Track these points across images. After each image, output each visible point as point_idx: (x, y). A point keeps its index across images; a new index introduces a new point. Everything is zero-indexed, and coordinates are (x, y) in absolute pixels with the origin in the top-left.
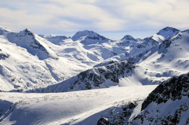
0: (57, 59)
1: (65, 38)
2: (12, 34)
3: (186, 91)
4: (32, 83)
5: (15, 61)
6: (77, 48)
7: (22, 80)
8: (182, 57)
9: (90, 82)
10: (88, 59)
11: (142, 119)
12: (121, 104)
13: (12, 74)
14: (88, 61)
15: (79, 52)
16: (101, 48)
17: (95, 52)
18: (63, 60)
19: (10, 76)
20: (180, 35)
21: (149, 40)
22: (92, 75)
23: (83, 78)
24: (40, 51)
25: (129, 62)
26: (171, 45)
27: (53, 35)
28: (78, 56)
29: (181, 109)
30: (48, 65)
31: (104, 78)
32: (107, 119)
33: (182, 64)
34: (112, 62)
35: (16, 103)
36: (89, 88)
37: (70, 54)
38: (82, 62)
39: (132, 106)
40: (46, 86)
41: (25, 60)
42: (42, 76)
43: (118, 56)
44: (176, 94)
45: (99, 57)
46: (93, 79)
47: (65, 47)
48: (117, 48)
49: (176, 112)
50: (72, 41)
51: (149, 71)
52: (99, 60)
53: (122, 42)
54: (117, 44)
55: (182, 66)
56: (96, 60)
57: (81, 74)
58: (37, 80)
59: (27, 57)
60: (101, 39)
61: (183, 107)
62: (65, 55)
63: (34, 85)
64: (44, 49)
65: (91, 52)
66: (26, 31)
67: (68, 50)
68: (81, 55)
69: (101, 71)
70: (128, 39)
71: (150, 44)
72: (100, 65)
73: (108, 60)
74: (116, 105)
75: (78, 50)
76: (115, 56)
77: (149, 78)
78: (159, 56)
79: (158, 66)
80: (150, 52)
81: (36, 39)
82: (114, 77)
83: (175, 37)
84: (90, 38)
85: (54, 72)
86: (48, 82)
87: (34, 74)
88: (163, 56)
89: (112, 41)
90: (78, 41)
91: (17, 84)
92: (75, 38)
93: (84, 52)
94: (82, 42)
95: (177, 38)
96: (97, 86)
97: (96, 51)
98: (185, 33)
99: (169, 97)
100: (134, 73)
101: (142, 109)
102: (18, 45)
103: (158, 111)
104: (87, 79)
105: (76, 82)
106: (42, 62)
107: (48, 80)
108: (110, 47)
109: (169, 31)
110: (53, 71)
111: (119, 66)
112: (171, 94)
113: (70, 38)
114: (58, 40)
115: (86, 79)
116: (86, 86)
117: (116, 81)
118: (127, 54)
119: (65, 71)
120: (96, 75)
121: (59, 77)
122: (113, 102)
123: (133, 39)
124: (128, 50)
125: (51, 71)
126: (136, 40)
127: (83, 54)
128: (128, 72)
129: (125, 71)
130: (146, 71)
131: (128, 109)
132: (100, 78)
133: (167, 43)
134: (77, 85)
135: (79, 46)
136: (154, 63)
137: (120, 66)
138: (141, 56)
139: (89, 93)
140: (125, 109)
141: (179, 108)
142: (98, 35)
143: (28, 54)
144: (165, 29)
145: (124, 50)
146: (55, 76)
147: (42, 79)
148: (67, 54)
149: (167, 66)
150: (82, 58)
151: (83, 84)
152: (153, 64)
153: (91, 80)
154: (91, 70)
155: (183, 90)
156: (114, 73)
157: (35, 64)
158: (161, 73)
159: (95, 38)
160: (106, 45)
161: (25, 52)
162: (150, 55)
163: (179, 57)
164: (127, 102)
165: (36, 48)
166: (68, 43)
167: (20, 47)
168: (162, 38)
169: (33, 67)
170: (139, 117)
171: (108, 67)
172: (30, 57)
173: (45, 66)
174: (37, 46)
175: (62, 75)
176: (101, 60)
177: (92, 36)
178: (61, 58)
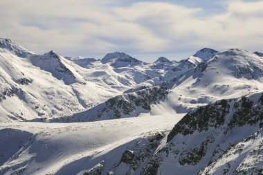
0: (85, 84)
1: (93, 60)
2: (36, 56)
3: (213, 122)
4: (57, 111)
5: (39, 86)
6: (107, 72)
7: (46, 107)
8: (219, 81)
9: (120, 110)
10: (119, 84)
11: (167, 152)
12: (147, 135)
13: (36, 101)
14: (119, 86)
15: (110, 76)
16: (133, 71)
17: (126, 76)
18: (91, 85)
19: (33, 103)
20: (216, 58)
21: (185, 62)
22: (121, 102)
23: (112, 106)
24: (66, 75)
25: (162, 88)
26: (207, 69)
27: (81, 58)
28: (108, 81)
29: (208, 140)
30: (75, 91)
31: (134, 105)
32: (132, 152)
33: (219, 89)
34: (144, 87)
35: (37, 134)
36: (118, 117)
37: (99, 78)
38: (112, 87)
39: (159, 137)
40: (71, 113)
41: (49, 85)
42: (68, 103)
43: (151, 80)
44: (203, 125)
45: (131, 82)
46: (122, 105)
47: (94, 70)
48: (151, 71)
49: (203, 144)
50: (101, 64)
51: (183, 97)
52: (131, 84)
53: (155, 65)
54: (151, 67)
55: (218, 92)
56: (127, 85)
57: (109, 100)
58: (63, 107)
59: (52, 82)
60: (133, 62)
61: (210, 139)
62: (94, 80)
63: (60, 112)
64: (71, 73)
65: (122, 76)
66: (52, 53)
67: (97, 74)
68: (111, 79)
69: (132, 97)
70: (163, 61)
71: (186, 66)
72: (131, 90)
73: (140, 85)
74: (142, 136)
75: (108, 73)
76: (149, 80)
77: (183, 104)
78: (194, 81)
79: (192, 92)
80: (184, 76)
81: (62, 61)
82: (146, 104)
83: (211, 60)
84: (121, 60)
85: (82, 98)
86: (75, 109)
87: (59, 100)
88: (198, 80)
89: (145, 64)
90: (108, 64)
91: (41, 111)
92: (104, 61)
93: (115, 76)
94: (112, 65)
95: (213, 61)
96: (127, 113)
97: (128, 75)
98: (222, 56)
99: (195, 129)
100: (168, 99)
101: (168, 141)
102: (41, 69)
103: (183, 143)
105: (105, 109)
106: (69, 87)
107: (74, 107)
108: (143, 70)
109: (207, 53)
110: (80, 97)
111: (151, 92)
112: (197, 125)
113: (99, 60)
114: (85, 63)
115: (115, 106)
116: (115, 114)
117: (147, 109)
118: (161, 78)
119: (94, 97)
120: (125, 102)
121: (87, 104)
122: (140, 133)
123: (168, 61)
124: (162, 73)
125: (78, 97)
126: (171, 63)
127: (113, 78)
128: (160, 98)
129: (157, 97)
130: (179, 97)
131: (155, 141)
132: (130, 105)
133: (203, 67)
134: (105, 113)
135: (110, 70)
136: (189, 88)
138: (175, 80)
139: (115, 123)
140: (151, 141)
141: (205, 139)
142: (130, 57)
143: (53, 79)
144: (203, 50)
145: (158, 73)
146: (82, 102)
147: (69, 106)
148: (95, 78)
150: (112, 82)
151: (112, 112)
152: (188, 90)
153: (120, 107)
154: (121, 96)
155: (210, 121)
156: (145, 100)
157: (60, 89)
158: (196, 99)
159: (126, 60)
160: (139, 68)
161: (50, 76)
162: (185, 79)
163: (216, 81)
164: (154, 133)
165: (62, 72)
166: (97, 66)
167: (43, 71)
168: (199, 60)
169: (59, 93)
170: (164, 149)
171: (139, 93)
172: (55, 82)
173: (72, 91)
174: (63, 69)
175: (91, 102)
176: (134, 85)
177: (122, 58)
178: (88, 83)
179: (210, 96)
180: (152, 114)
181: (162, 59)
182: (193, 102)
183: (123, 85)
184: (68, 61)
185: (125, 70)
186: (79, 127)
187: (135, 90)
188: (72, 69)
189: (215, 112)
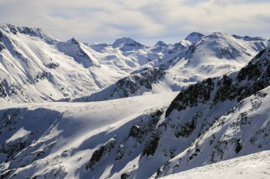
0: (100, 67)
1: (106, 45)
2: (61, 43)
4: (78, 91)
6: (117, 55)
9: (127, 89)
10: (126, 66)
11: (165, 126)
14: (126, 68)
15: (119, 59)
16: (137, 55)
17: (132, 59)
18: (104, 67)
19: (59, 85)
20: (203, 40)
21: (178, 45)
22: (129, 82)
23: (122, 86)
24: (85, 59)
25: (161, 69)
26: (196, 51)
27: (97, 43)
28: (118, 64)
30: (92, 74)
31: (139, 85)
33: (205, 68)
34: (146, 69)
36: (126, 96)
37: (111, 61)
38: (121, 69)
40: (89, 93)
42: (87, 84)
45: (136, 64)
47: (107, 54)
48: (151, 54)
50: (111, 48)
51: (177, 77)
53: (155, 48)
58: (83, 88)
59: (74, 66)
60: (137, 46)
61: (199, 114)
62: (107, 63)
63: (80, 92)
64: (88, 58)
65: (129, 59)
66: (73, 40)
67: (109, 58)
68: (120, 62)
69: (137, 78)
70: (161, 45)
71: (179, 49)
72: (136, 72)
75: (118, 57)
76: (150, 62)
77: (178, 83)
78: (186, 62)
79: (185, 72)
80: (178, 58)
81: (81, 47)
82: (148, 84)
83: (199, 42)
84: (128, 45)
85: (98, 79)
86: (92, 90)
87: (80, 82)
90: (117, 49)
91: (66, 92)
92: (114, 46)
94: (121, 49)
95: (200, 44)
99: (187, 105)
103: (178, 118)
105: (116, 89)
106: (87, 70)
107: (92, 88)
109: (195, 36)
111: (152, 73)
112: (189, 102)
113: (110, 45)
114: (100, 48)
115: (124, 86)
116: (123, 93)
117: (149, 88)
118: (160, 60)
120: (132, 82)
123: (164, 45)
124: (160, 56)
125: (95, 79)
126: (167, 46)
127: (122, 61)
129: (157, 78)
130: (175, 76)
132: (136, 85)
133: (193, 49)
134: (116, 93)
135: (119, 54)
136: (182, 68)
141: (196, 114)
145: (157, 56)
146: (98, 84)
147: (87, 87)
148: (108, 61)
150: (121, 65)
151: (121, 91)
152: (181, 70)
153: (128, 87)
158: (187, 78)
159: (132, 45)
160: (142, 52)
162: (178, 61)
165: (82, 57)
166: (109, 51)
169: (79, 76)
171: (143, 74)
173: (90, 74)
175: (104, 83)
176: (138, 67)
177: (129, 43)
178: (103, 66)
180: (153, 93)
183: (130, 68)
184: (87, 47)
185: (131, 53)
186: (96, 106)
187: (140, 71)
188: (89, 54)
189: (203, 90)
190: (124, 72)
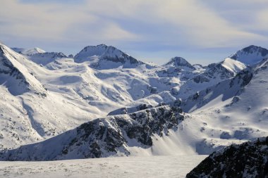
0: (44, 95)
1: (61, 56)
3: (251, 172)
6: (83, 76)
9: (100, 143)
10: (102, 98)
14: (102, 101)
15: (87, 85)
16: (128, 78)
17: (115, 86)
18: (54, 97)
21: (216, 68)
22: (104, 130)
23: (87, 135)
24: (13, 79)
25: (173, 109)
26: (252, 81)
27: (40, 50)
28: (84, 92)
30: (26, 107)
31: (126, 136)
34: (143, 107)
36: (97, 155)
37: (69, 87)
38: (90, 103)
40: (17, 144)
42: (13, 125)
43: (157, 96)
45: (123, 96)
46: (104, 137)
47: (61, 73)
48: (157, 79)
50: (72, 62)
51: (209, 127)
52: (123, 100)
53: (166, 69)
54: (158, 73)
56: (116, 101)
57: (84, 126)
58: (4, 133)
60: (128, 62)
62: (61, 89)
64: (20, 76)
65: (108, 85)
67: (65, 80)
68: (89, 90)
69: (122, 123)
70: (179, 64)
71: (218, 75)
72: (121, 111)
73: (139, 102)
75: (85, 79)
76: (153, 95)
77: (209, 139)
79: (225, 119)
81: (7, 56)
82: (145, 136)
83: (259, 67)
84: (108, 59)
85: (38, 119)
86: (24, 138)
88: (236, 101)
89: (148, 67)
90: (86, 64)
92: (79, 58)
93: (96, 85)
94: (92, 66)
95: (264, 68)
96: (112, 150)
97: (118, 84)
100: (182, 129)
104: (94, 137)
105: (74, 141)
106: (16, 100)
107: (24, 134)
108: (145, 77)
109: (255, 54)
110: (34, 118)
111: (154, 115)
113: (71, 56)
114: (47, 59)
115: (92, 136)
116: (91, 149)
117: (147, 143)
118: (174, 93)
119: (58, 119)
120: (111, 130)
121: (46, 130)
123: (187, 65)
124: (177, 84)
125: (31, 117)
126: (192, 68)
127: (93, 89)
128: (170, 127)
129: (165, 125)
130: (202, 126)
133: (245, 77)
134: (74, 146)
135: (89, 75)
136: (219, 112)
137: (156, 114)
142: (124, 55)
144: (247, 50)
145: (170, 84)
146: (38, 127)
147: (13, 132)
148: (63, 86)
149: (242, 120)
150: (91, 95)
151: (86, 146)
152: (217, 115)
153: (101, 138)
154: (103, 120)
155: (246, 171)
156: (144, 128)
158: (230, 132)
159: (117, 60)
160: (137, 74)
163: (265, 104)
165: (6, 73)
166: (67, 67)
168: (241, 66)
171: (134, 117)
173: (21, 107)
174: (7, 69)
175: (52, 126)
176: (127, 101)
177: (112, 56)
178: (50, 94)
179: (254, 127)
180: (154, 153)
181: (178, 61)
182: (225, 136)
183: (109, 101)
184: (18, 56)
185: (113, 75)
186: (26, 170)
187: (130, 110)
188: (23, 69)
189: (256, 156)
190: (96, 109)
